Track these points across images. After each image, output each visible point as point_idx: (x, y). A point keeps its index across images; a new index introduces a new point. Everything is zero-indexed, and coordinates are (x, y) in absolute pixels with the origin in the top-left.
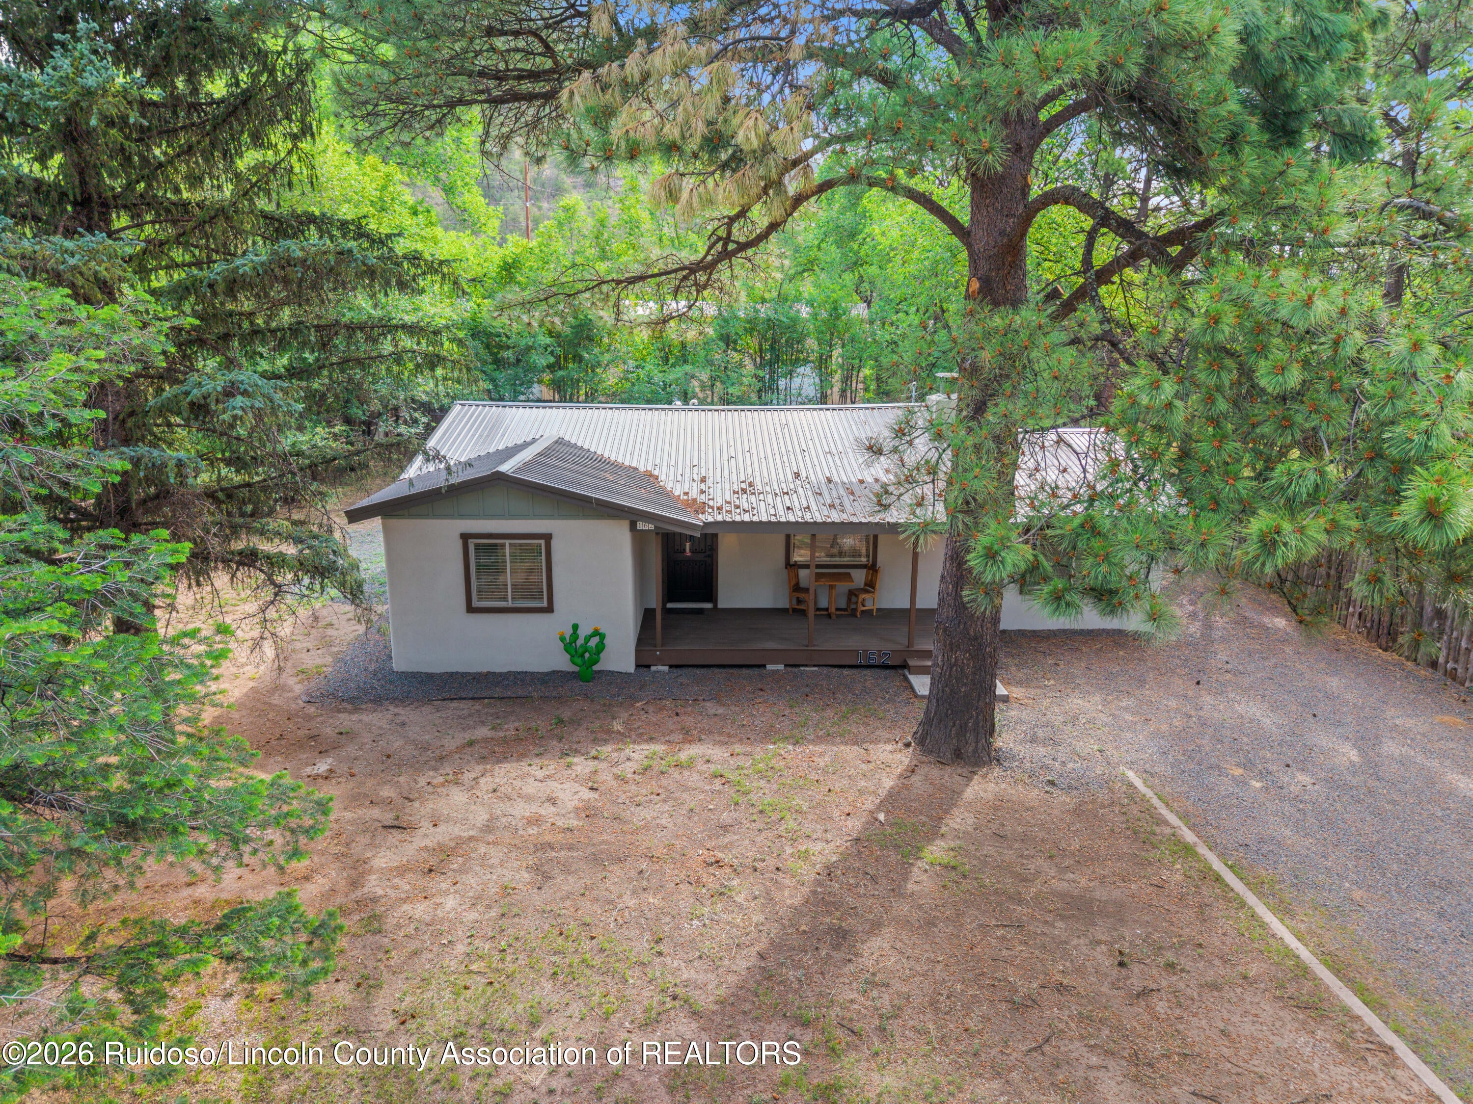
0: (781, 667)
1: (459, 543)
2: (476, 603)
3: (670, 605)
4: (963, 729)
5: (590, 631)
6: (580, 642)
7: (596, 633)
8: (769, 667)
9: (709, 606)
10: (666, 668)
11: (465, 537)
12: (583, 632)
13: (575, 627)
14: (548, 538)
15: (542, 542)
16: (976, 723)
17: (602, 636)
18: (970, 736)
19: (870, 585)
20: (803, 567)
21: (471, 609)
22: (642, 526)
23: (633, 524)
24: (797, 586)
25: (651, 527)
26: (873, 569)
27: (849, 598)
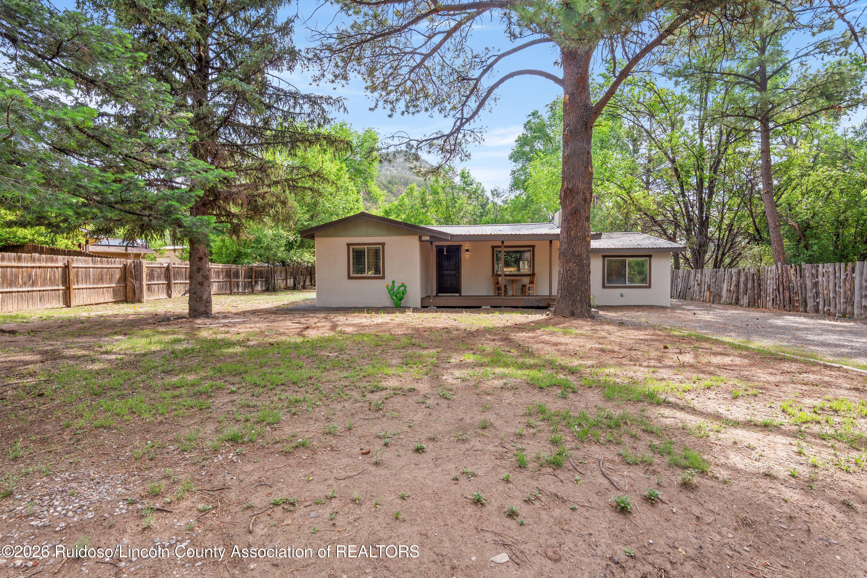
0: (488, 308)
1: (346, 248)
2: (352, 275)
4: (574, 301)
5: (400, 284)
6: (395, 289)
7: (403, 285)
9: (458, 294)
10: (435, 308)
11: (349, 245)
12: (397, 285)
13: (393, 282)
14: (383, 244)
15: (380, 246)
16: (581, 298)
17: (405, 287)
18: (579, 305)
19: (532, 282)
20: (500, 275)
21: (350, 278)
22: (424, 238)
23: (420, 237)
24: (498, 283)
25: (428, 238)
26: (533, 275)
27: (522, 289)
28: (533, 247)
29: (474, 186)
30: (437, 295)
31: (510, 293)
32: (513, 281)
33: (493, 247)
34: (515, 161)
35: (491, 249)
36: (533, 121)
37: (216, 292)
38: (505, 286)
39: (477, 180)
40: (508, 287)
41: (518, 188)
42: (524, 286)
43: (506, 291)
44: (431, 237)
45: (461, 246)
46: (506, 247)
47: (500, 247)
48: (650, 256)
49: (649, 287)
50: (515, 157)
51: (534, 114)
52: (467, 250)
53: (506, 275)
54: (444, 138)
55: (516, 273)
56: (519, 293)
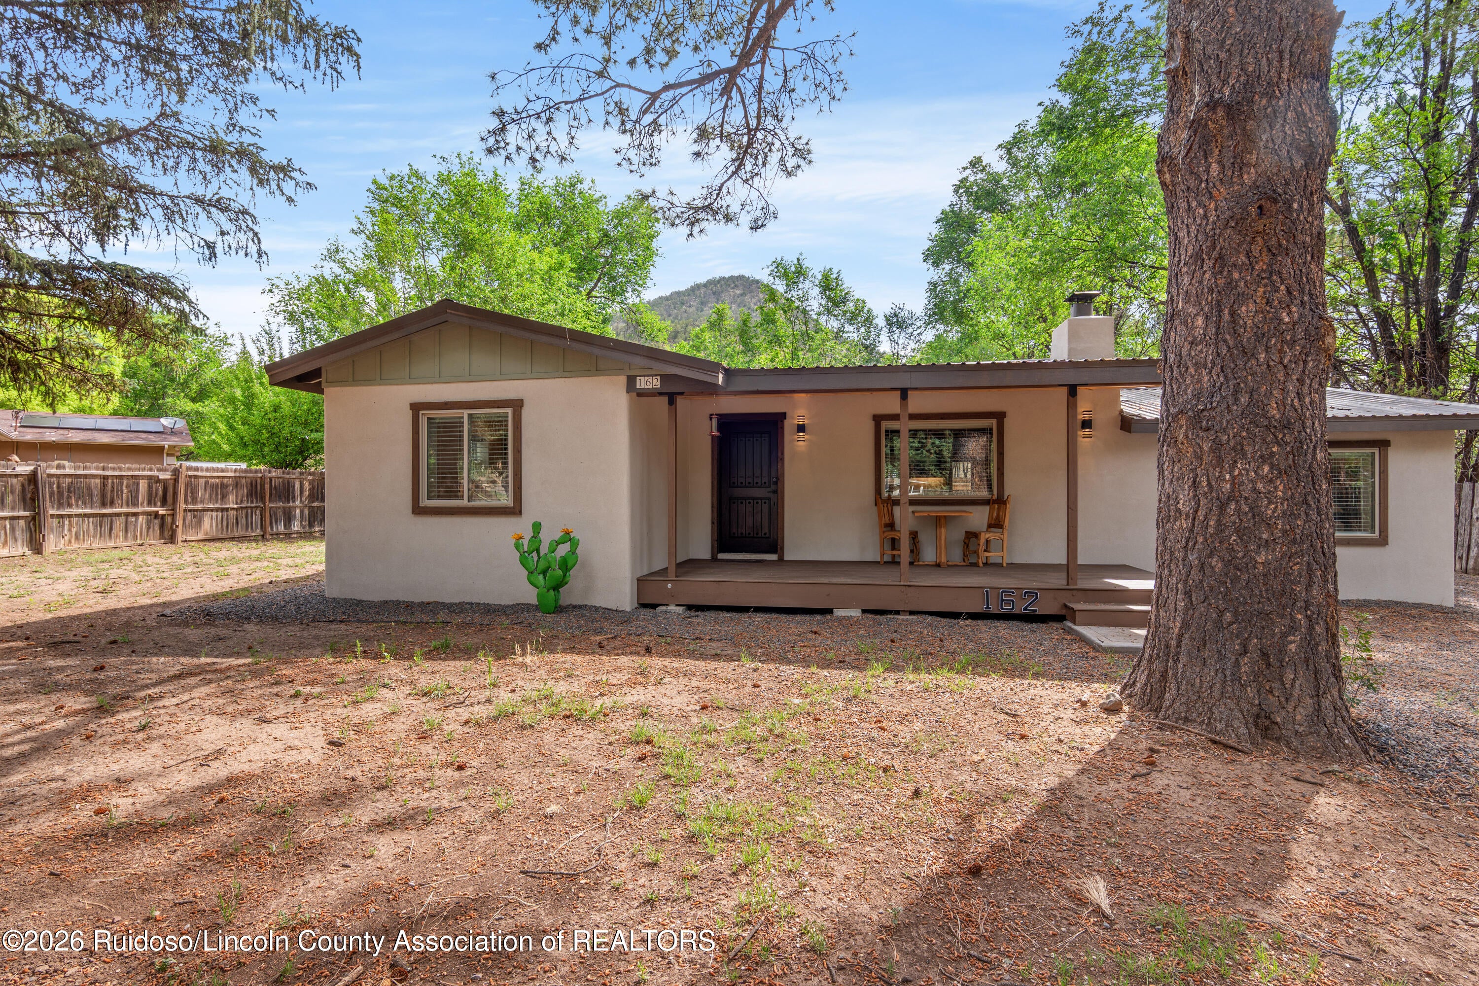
0: (856, 613)
1: (408, 418)
2: (424, 501)
3: (721, 556)
5: (558, 535)
6: (544, 550)
7: (567, 537)
8: (839, 613)
9: (773, 557)
10: (680, 610)
11: (416, 408)
12: (547, 537)
13: (540, 527)
14: (517, 405)
15: (510, 411)
17: (576, 545)
19: (996, 524)
20: (896, 502)
21: (418, 510)
22: (642, 383)
23: (631, 381)
24: (891, 526)
25: (655, 383)
26: (999, 502)
27: (966, 545)
28: (1000, 416)
29: (851, 306)
30: (714, 559)
31: (929, 555)
32: (939, 521)
33: (878, 419)
34: (936, 264)
35: (870, 425)
36: (971, 179)
37: (213, 534)
38: (914, 536)
39: (857, 294)
40: (922, 537)
41: (942, 319)
42: (971, 536)
43: (915, 550)
44: (664, 378)
45: (783, 416)
46: (913, 417)
47: (895, 417)
48: (1383, 444)
49: (1383, 541)
50: (934, 256)
51: (975, 163)
52: (801, 428)
53: (913, 502)
54: (723, 79)
55: (946, 495)
56: (956, 555)
